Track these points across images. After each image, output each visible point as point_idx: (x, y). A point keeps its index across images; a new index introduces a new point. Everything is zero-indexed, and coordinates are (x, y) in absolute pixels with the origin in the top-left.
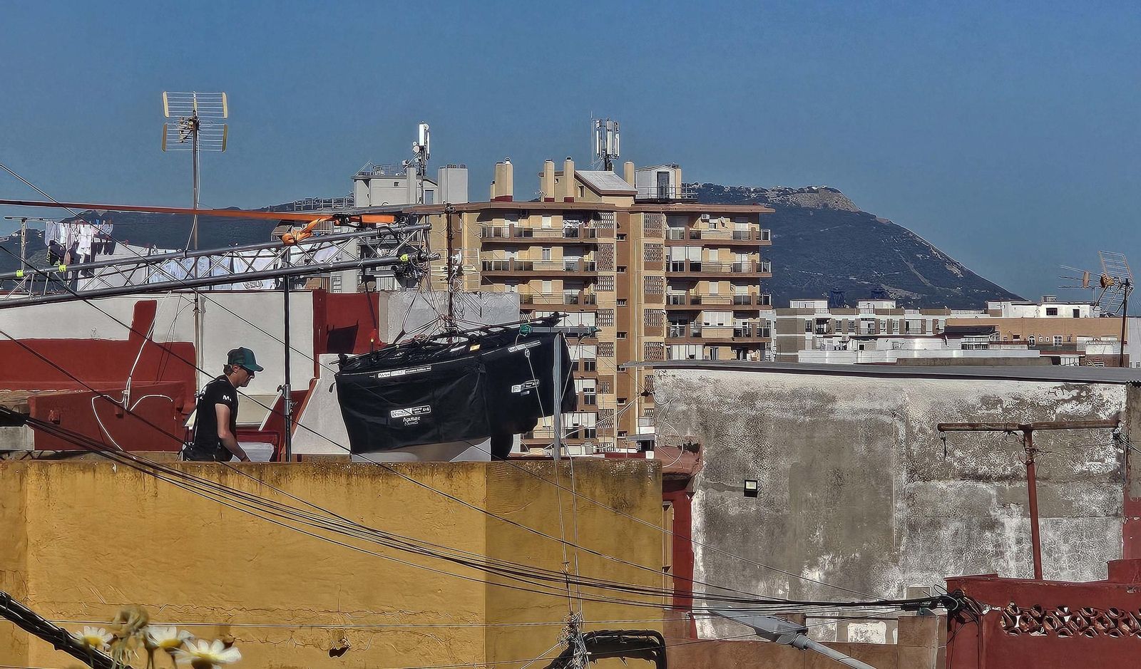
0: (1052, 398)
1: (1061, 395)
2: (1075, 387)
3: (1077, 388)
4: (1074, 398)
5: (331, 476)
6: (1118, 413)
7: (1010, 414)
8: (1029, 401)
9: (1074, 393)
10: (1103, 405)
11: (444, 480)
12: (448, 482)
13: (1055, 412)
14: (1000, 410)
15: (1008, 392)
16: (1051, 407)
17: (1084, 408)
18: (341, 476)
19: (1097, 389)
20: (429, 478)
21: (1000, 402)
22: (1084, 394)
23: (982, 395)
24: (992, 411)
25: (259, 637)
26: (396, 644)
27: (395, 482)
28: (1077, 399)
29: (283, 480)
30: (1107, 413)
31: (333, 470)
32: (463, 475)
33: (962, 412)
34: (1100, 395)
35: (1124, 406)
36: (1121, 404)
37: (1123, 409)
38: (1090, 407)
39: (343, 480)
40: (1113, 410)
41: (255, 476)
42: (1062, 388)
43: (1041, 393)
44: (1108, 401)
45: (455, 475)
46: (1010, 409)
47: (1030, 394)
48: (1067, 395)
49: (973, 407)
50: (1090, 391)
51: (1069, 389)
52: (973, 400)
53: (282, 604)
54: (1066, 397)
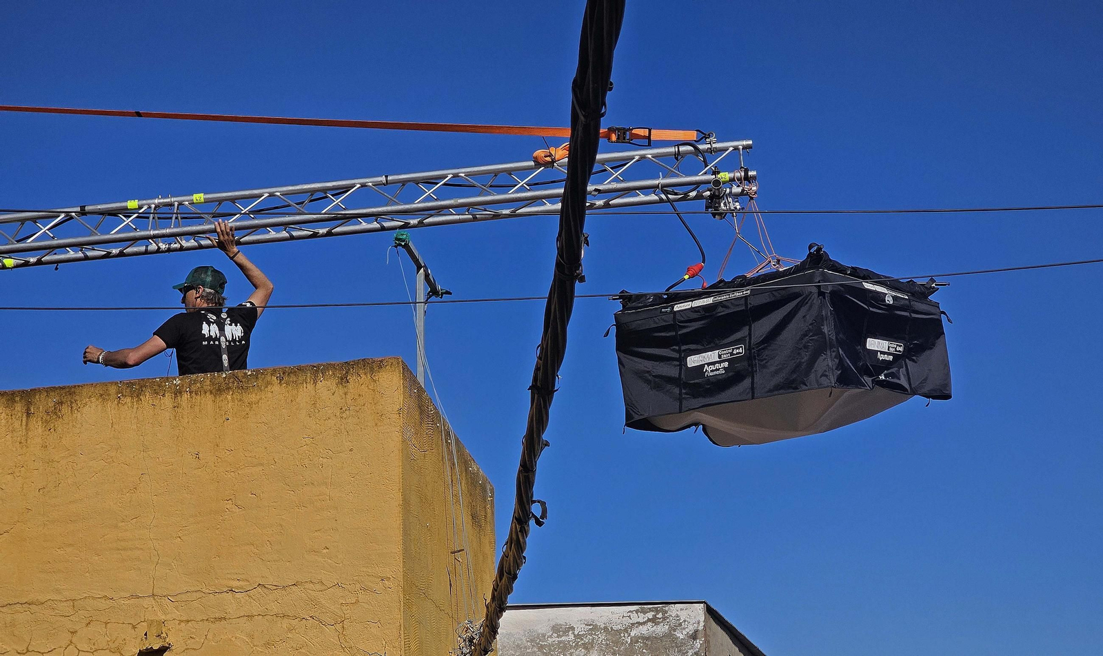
0: (627, 621)
1: (635, 618)
2: (650, 610)
3: (653, 611)
4: (649, 620)
5: (147, 397)
6: (696, 631)
7: (582, 639)
8: (603, 626)
9: (650, 615)
10: (680, 625)
11: (334, 387)
12: (341, 391)
13: (629, 635)
14: (572, 637)
15: (580, 619)
16: (626, 630)
17: (661, 629)
18: (164, 396)
19: (674, 610)
20: (310, 387)
21: (573, 628)
22: (660, 615)
23: (553, 623)
24: (563, 638)
25: (15, 647)
26: (251, 637)
27: (253, 397)
28: (654, 620)
29: (65, 409)
30: (684, 632)
31: (151, 387)
32: (365, 378)
33: (532, 641)
34: (678, 616)
35: (702, 624)
36: (699, 623)
37: (701, 628)
38: (667, 627)
39: (167, 401)
40: (691, 629)
41: (19, 407)
42: (637, 611)
43: (615, 618)
44: (685, 621)
45: (351, 379)
46: (583, 635)
47: (604, 619)
48: (642, 618)
49: (544, 635)
50: (666, 612)
51: (644, 612)
52: (543, 629)
53: (58, 591)
54: (641, 620)
